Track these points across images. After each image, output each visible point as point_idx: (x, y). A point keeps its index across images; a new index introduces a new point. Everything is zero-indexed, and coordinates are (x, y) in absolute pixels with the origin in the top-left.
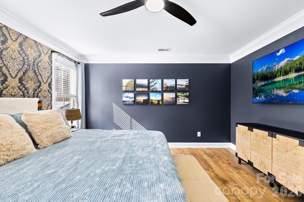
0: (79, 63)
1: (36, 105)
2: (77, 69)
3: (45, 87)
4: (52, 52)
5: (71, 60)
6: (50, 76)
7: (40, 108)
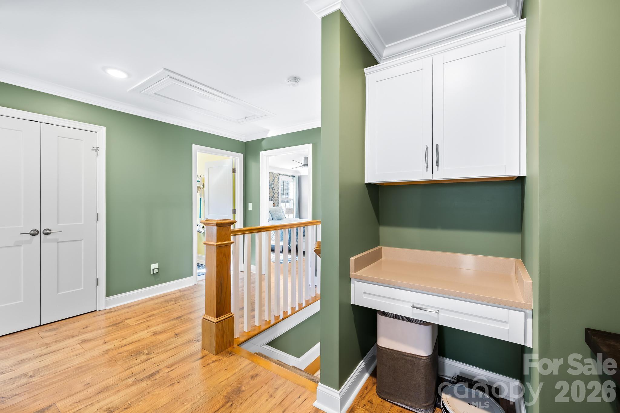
0: (294, 177)
1: (273, 205)
2: (293, 180)
3: (276, 195)
4: (280, 175)
5: (289, 176)
6: (278, 189)
7: (274, 206)
